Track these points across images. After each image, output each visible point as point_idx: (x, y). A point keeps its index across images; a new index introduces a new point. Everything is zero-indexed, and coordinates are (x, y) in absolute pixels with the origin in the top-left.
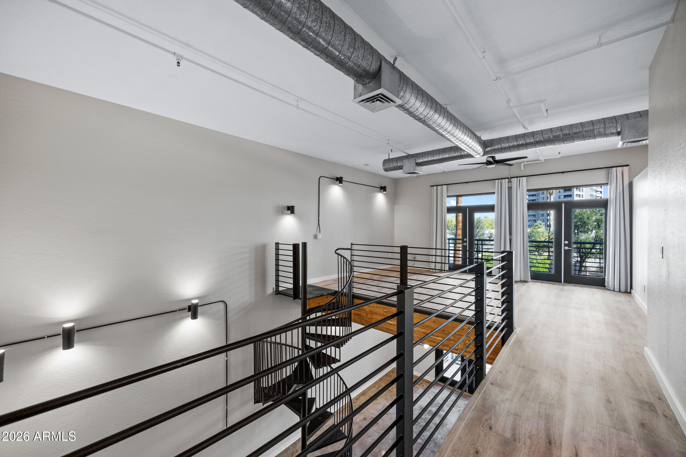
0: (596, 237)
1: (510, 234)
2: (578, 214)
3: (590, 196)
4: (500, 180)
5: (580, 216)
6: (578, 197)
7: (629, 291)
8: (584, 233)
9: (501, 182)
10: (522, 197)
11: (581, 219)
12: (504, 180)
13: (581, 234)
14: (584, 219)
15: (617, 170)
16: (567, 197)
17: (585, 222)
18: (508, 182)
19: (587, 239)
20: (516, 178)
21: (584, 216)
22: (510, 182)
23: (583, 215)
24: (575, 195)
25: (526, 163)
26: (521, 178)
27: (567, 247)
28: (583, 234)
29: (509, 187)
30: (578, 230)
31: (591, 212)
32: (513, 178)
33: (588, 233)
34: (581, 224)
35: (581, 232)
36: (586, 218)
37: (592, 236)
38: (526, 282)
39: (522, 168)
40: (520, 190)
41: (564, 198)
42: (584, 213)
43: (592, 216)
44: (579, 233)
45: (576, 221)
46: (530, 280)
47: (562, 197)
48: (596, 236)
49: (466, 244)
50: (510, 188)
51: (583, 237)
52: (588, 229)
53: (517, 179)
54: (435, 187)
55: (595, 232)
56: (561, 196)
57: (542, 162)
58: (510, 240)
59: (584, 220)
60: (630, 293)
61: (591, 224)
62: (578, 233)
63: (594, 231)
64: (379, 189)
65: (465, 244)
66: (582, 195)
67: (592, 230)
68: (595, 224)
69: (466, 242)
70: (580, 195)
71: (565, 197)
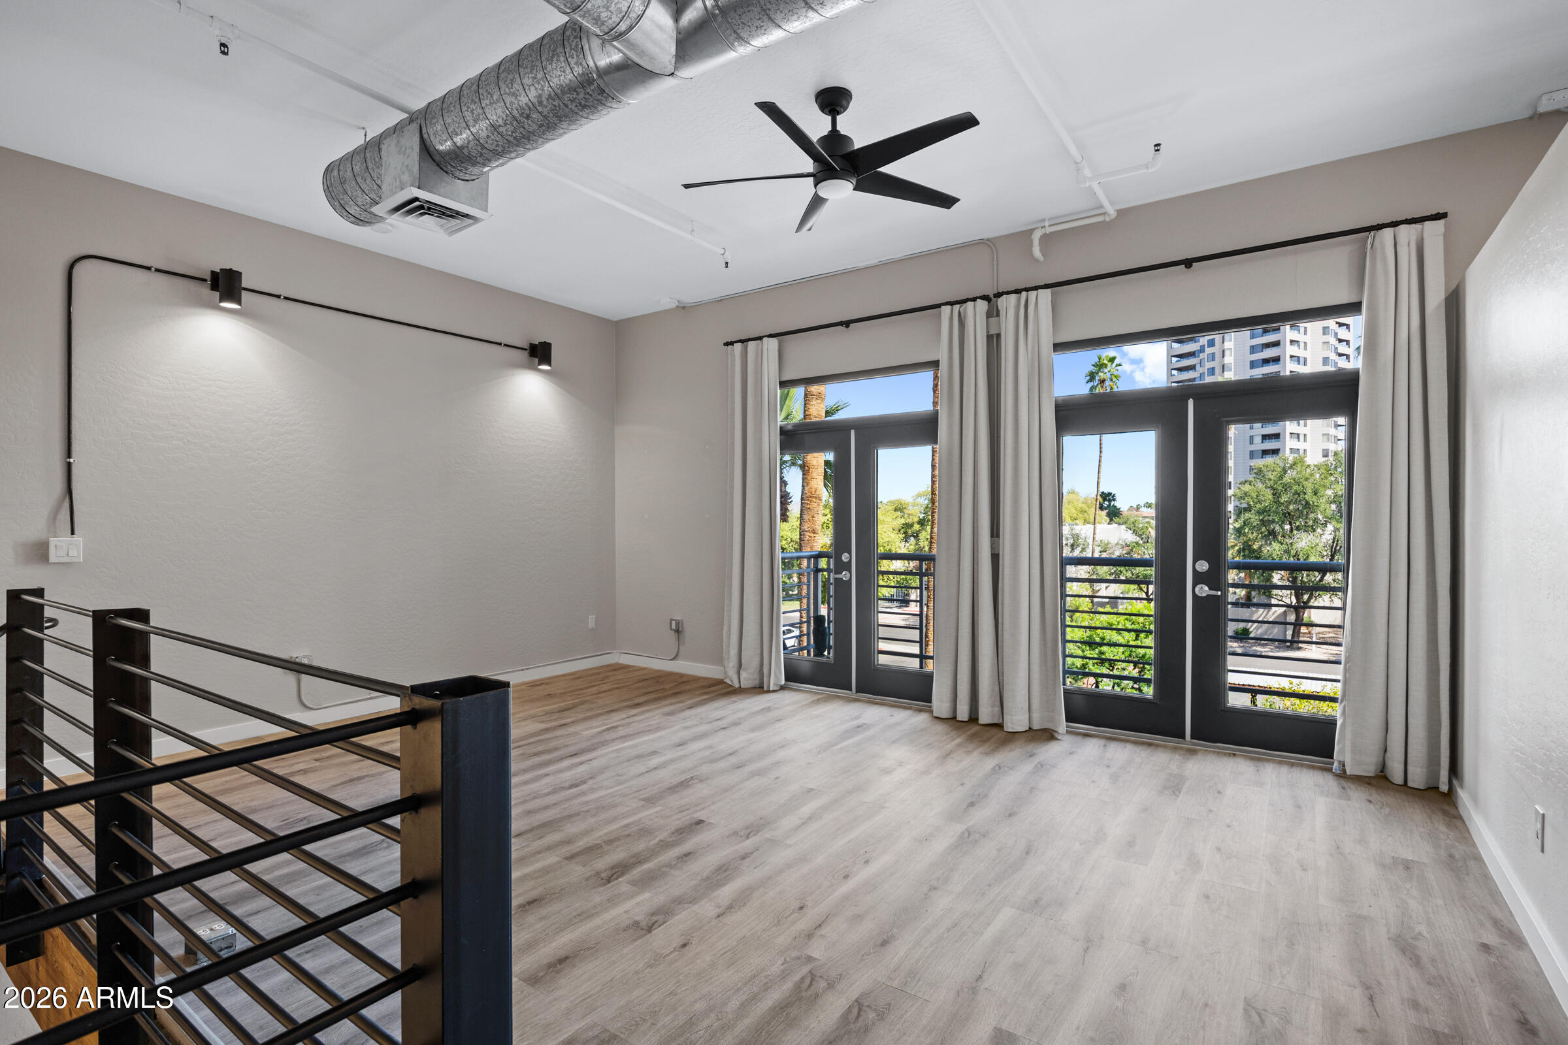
0: (1333, 542)
1: (995, 533)
2: (1292, 481)
3: (1321, 438)
4: (956, 307)
5: (1297, 486)
6: (1296, 440)
7: (1444, 788)
8: (1306, 531)
9: (959, 312)
10: (1037, 374)
11: (1299, 495)
12: (970, 304)
13: (1298, 536)
14: (1305, 494)
15: (1398, 240)
16: (1269, 439)
17: (1307, 503)
18: (989, 315)
19: (1312, 548)
20: (1013, 297)
21: (1305, 486)
22: (993, 313)
23: (1304, 483)
24: (1288, 435)
25: (1048, 230)
26: (1033, 294)
27: (1206, 588)
28: (1304, 535)
29: (989, 337)
30: (1290, 524)
31: (1323, 476)
32: (1005, 296)
33: (1314, 530)
34: (1298, 509)
35: (1298, 528)
36: (1309, 491)
37: (1325, 541)
38: (1048, 735)
39: (1037, 251)
40: (1030, 348)
41: (1262, 442)
42: (1307, 479)
43: (1324, 486)
44: (1295, 532)
45: (1286, 499)
46: (1062, 725)
47: (1258, 439)
48: (1334, 538)
49: (848, 575)
50: (994, 340)
51: (1304, 542)
52: (1315, 520)
53: (1019, 300)
54: (738, 346)
55: (1333, 529)
56: (1254, 438)
57: (1108, 219)
58: (995, 558)
59: (1306, 496)
60: (1450, 797)
61: (1322, 507)
62: (1291, 530)
63: (1330, 527)
64: (523, 356)
65: (844, 575)
66: (1305, 435)
67: (1325, 525)
68: (1333, 507)
69: (847, 566)
70: (1298, 434)
71: (1266, 439)
